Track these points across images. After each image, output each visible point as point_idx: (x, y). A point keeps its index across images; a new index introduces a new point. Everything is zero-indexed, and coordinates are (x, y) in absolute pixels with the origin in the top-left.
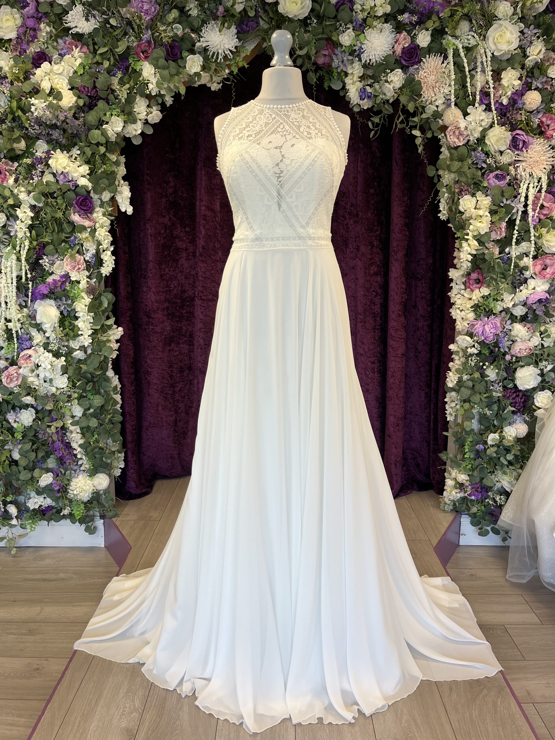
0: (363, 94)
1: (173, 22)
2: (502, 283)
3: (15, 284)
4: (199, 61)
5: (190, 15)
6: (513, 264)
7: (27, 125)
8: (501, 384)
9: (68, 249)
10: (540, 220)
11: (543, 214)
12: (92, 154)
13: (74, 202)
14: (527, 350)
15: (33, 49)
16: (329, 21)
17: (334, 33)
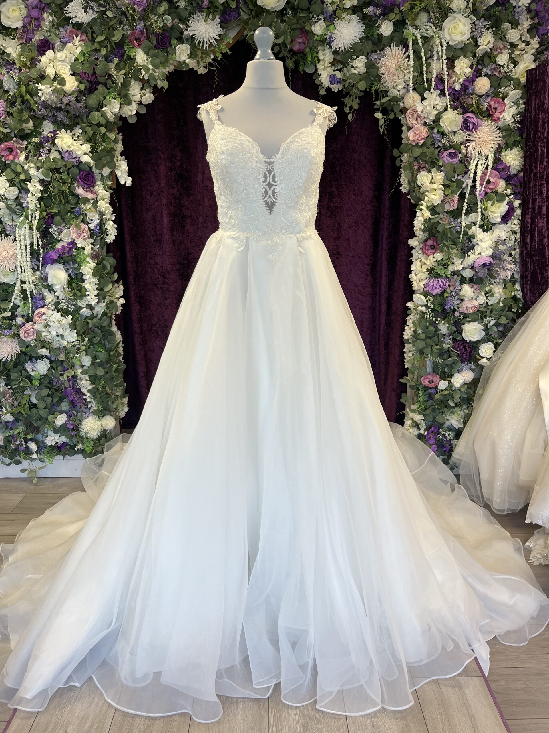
0: (333, 79)
1: (163, 14)
2: (453, 249)
3: (29, 250)
4: (187, 49)
5: (178, 6)
6: (462, 233)
7: (35, 108)
8: (451, 337)
9: (74, 218)
10: (486, 193)
11: (489, 188)
12: (94, 133)
13: (78, 177)
14: (473, 308)
15: (38, 37)
16: (302, 13)
17: (307, 23)
